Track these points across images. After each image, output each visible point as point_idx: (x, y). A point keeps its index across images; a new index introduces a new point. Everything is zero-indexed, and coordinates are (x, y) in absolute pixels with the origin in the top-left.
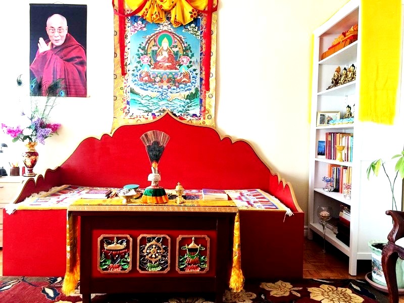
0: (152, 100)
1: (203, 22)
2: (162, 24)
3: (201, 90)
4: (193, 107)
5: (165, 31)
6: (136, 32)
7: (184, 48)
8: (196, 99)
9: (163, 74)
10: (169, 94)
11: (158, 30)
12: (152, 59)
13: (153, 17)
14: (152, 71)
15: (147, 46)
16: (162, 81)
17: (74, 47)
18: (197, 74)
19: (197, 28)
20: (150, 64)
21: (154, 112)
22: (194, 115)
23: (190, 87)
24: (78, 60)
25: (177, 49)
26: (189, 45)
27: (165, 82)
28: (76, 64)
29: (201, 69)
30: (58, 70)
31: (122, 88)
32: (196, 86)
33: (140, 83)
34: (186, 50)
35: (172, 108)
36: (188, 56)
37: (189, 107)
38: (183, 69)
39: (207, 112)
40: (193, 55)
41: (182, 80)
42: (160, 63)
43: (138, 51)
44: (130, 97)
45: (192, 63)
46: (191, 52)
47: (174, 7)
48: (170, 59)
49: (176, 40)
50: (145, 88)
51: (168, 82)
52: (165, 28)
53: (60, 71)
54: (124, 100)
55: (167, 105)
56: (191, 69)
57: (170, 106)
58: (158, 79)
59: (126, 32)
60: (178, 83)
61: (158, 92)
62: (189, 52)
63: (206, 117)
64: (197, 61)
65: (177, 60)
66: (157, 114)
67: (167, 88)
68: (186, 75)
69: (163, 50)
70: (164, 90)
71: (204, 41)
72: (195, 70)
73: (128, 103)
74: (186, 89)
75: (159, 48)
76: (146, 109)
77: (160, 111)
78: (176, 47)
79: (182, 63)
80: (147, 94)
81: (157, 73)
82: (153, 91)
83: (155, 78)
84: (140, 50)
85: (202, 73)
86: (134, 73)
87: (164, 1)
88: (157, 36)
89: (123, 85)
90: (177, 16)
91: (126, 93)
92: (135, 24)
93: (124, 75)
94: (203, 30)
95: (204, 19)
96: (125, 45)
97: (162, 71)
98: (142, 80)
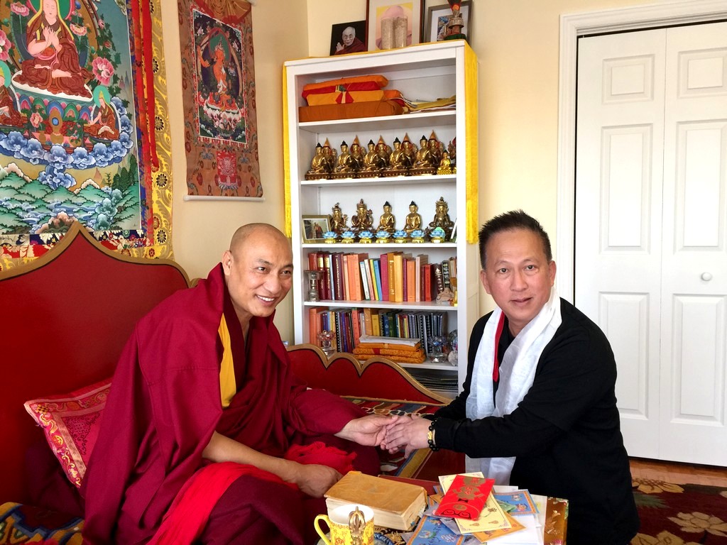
0: (28, 189)
3: (141, 165)
4: (129, 212)
7: (99, 34)
8: (133, 188)
9: (50, 105)
10: (71, 172)
12: (16, 46)
16: (47, 127)
18: (130, 116)
20: (11, 63)
21: (36, 229)
22: (133, 233)
23: (117, 153)
25: (81, 31)
26: (107, 26)
27: (57, 132)
29: (137, 105)
32: (132, 152)
34: (104, 38)
35: (83, 215)
36: (108, 57)
38: (101, 97)
39: (155, 223)
40: (118, 57)
41: (100, 132)
42: (38, 66)
45: (118, 85)
46: (114, 48)
48: (66, 59)
50: (4, 145)
51: (65, 132)
55: (69, 206)
56: (119, 99)
57: (76, 208)
58: (36, 120)
60: (92, 138)
61: (42, 162)
62: (111, 48)
63: (156, 237)
64: (127, 78)
65: (86, 67)
66: (45, 237)
67: (63, 151)
68: (108, 117)
69: (46, 24)
70: (58, 159)
72: (125, 104)
74: (111, 157)
77: (52, 225)
78: (81, 25)
79: (97, 78)
80: (13, 166)
81: (32, 98)
82: (27, 159)
83: (29, 116)
85: (138, 114)
97: (45, 92)
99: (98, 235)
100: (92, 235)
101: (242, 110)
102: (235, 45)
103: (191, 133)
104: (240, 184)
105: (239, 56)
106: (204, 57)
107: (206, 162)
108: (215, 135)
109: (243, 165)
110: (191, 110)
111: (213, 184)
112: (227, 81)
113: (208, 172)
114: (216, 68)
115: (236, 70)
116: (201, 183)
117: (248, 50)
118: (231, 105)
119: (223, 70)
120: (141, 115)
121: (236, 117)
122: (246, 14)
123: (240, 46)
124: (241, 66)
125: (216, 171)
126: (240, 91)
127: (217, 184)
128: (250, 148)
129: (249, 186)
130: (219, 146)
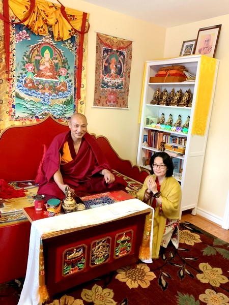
0: (36, 105)
1: (77, 40)
2: (45, 37)
3: (75, 98)
4: (68, 112)
5: (47, 43)
6: (22, 40)
8: (71, 105)
9: (45, 82)
10: (50, 100)
11: (41, 41)
12: (35, 67)
13: (39, 30)
14: (35, 78)
15: (31, 55)
16: (44, 88)
18: (72, 84)
19: (72, 44)
20: (34, 72)
21: (37, 115)
23: (66, 95)
25: (57, 61)
27: (47, 89)
29: (75, 80)
31: (7, 93)
32: (71, 95)
33: (25, 88)
34: (64, 62)
35: (52, 112)
36: (65, 68)
37: (65, 111)
38: (62, 79)
40: (69, 68)
41: (61, 89)
42: (42, 72)
43: (23, 59)
44: (16, 101)
45: (68, 75)
46: (68, 65)
47: (56, 23)
48: (51, 70)
49: (56, 53)
50: (29, 93)
51: (49, 90)
52: (47, 41)
54: (10, 104)
55: (49, 109)
56: (68, 79)
57: (51, 110)
58: (40, 86)
59: (11, 39)
60: (58, 91)
61: (41, 98)
62: (66, 65)
64: (72, 73)
66: (40, 117)
67: (48, 95)
69: (45, 61)
70: (46, 97)
71: (77, 57)
72: (70, 81)
73: (14, 107)
74: (64, 96)
75: (42, 58)
76: (30, 112)
77: (42, 114)
78: (56, 60)
79: (61, 74)
80: (32, 99)
81: (40, 81)
82: (36, 97)
84: (25, 58)
85: (75, 83)
86: (19, 79)
87: (50, 17)
88: (40, 46)
89: (8, 90)
90: (60, 32)
91: (11, 97)
92: (20, 33)
93: (9, 80)
94: (77, 47)
95: (78, 37)
96: (10, 51)
97: (44, 79)
98: (27, 86)
99: (57, 117)
100: (55, 117)
101: (122, 79)
102: (122, 57)
103: (97, 87)
104: (117, 104)
105: (123, 60)
106: (106, 62)
107: (102, 96)
108: (108, 87)
109: (120, 97)
110: (98, 80)
111: (104, 103)
112: (116, 69)
113: (103, 100)
114: (111, 66)
115: (121, 65)
116: (99, 103)
117: (129, 57)
118: (116, 77)
119: (114, 66)
120: (77, 84)
121: (119, 81)
122: (129, 45)
123: (124, 57)
124: (124, 64)
125: (107, 99)
126: (122, 72)
127: (106, 103)
128: (125, 91)
129: (122, 104)
130: (109, 91)
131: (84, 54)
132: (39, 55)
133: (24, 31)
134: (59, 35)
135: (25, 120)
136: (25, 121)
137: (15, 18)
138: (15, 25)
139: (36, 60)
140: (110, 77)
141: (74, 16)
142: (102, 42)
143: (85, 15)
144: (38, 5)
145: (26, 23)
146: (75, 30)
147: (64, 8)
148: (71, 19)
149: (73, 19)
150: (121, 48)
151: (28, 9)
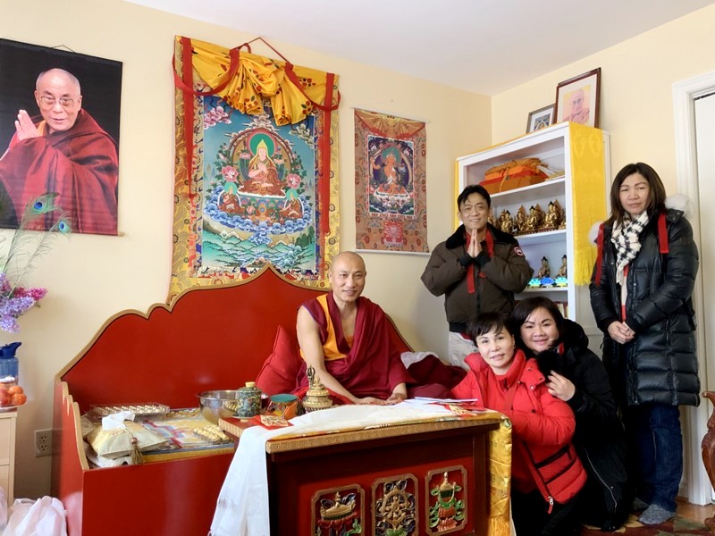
0: (241, 245)
1: (318, 123)
2: (258, 118)
3: (317, 232)
4: (306, 259)
5: (262, 129)
6: (215, 124)
7: (292, 161)
8: (310, 245)
9: (260, 202)
10: (270, 236)
11: (250, 125)
12: (241, 173)
13: (247, 103)
15: (232, 151)
16: (257, 213)
17: (93, 136)
18: (311, 205)
19: (309, 131)
20: (238, 182)
21: (244, 265)
22: (309, 272)
23: (300, 226)
24: (101, 163)
25: (280, 162)
26: (299, 157)
27: (263, 215)
28: (96, 169)
29: (317, 196)
30: (60, 178)
31: (186, 222)
32: (311, 225)
33: (220, 213)
34: (295, 164)
35: (275, 259)
36: (298, 173)
37: (300, 257)
38: (291, 195)
39: (326, 266)
40: (305, 173)
41: (289, 214)
42: (254, 183)
43: (218, 157)
44: (205, 237)
45: (303, 188)
46: (302, 168)
47: (278, 93)
49: (280, 147)
50: (229, 222)
51: (267, 215)
52: (262, 124)
53: (64, 182)
54: (192, 244)
55: (267, 254)
56: (303, 195)
57: (271, 255)
58: (251, 209)
59: (195, 123)
60: (284, 217)
61: (252, 231)
62: (300, 168)
64: (310, 184)
66: (249, 270)
67: (266, 225)
69: (260, 161)
70: (262, 229)
71: (319, 153)
72: (308, 198)
73: (199, 248)
74: (296, 227)
75: (252, 157)
76: (230, 260)
77: (254, 264)
78: (280, 158)
79: (289, 185)
80: (234, 233)
81: (249, 199)
82: (243, 229)
83: (246, 207)
84: (222, 157)
85: (317, 203)
86: (210, 194)
87: (266, 80)
88: (249, 135)
89: (188, 216)
90: (286, 108)
91: (194, 230)
92: (213, 111)
93: (191, 196)
94: (318, 135)
95: (320, 118)
96: (194, 144)
97: (258, 195)
98: (225, 209)
99: (283, 271)
100: (279, 270)
101: (411, 194)
102: (406, 152)
103: (361, 211)
104: (405, 244)
105: (410, 159)
106: (376, 163)
107: (373, 229)
108: (383, 211)
109: (410, 231)
110: (362, 196)
111: (379, 243)
112: (396, 175)
113: (375, 235)
114: (386, 169)
115: (407, 168)
116: (368, 242)
117: (420, 153)
118: (399, 191)
119: (394, 170)
120: (320, 204)
121: (405, 199)
122: (419, 130)
123: (411, 152)
124: (412, 165)
125: (382, 235)
126: (410, 181)
127: (383, 243)
128: (418, 219)
129: (415, 244)
130: (386, 218)
131: (334, 148)
132: (248, 152)
133: (220, 108)
134: (283, 112)
135: (221, 275)
136: (220, 278)
137: (202, 86)
138: (202, 97)
139: (242, 160)
140: (386, 190)
141: (310, 80)
142: (365, 126)
143: (330, 78)
144: (244, 63)
145: (222, 94)
146: (313, 103)
147: (292, 66)
148: (305, 84)
149: (310, 85)
150: (403, 136)
151: (225, 69)
